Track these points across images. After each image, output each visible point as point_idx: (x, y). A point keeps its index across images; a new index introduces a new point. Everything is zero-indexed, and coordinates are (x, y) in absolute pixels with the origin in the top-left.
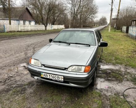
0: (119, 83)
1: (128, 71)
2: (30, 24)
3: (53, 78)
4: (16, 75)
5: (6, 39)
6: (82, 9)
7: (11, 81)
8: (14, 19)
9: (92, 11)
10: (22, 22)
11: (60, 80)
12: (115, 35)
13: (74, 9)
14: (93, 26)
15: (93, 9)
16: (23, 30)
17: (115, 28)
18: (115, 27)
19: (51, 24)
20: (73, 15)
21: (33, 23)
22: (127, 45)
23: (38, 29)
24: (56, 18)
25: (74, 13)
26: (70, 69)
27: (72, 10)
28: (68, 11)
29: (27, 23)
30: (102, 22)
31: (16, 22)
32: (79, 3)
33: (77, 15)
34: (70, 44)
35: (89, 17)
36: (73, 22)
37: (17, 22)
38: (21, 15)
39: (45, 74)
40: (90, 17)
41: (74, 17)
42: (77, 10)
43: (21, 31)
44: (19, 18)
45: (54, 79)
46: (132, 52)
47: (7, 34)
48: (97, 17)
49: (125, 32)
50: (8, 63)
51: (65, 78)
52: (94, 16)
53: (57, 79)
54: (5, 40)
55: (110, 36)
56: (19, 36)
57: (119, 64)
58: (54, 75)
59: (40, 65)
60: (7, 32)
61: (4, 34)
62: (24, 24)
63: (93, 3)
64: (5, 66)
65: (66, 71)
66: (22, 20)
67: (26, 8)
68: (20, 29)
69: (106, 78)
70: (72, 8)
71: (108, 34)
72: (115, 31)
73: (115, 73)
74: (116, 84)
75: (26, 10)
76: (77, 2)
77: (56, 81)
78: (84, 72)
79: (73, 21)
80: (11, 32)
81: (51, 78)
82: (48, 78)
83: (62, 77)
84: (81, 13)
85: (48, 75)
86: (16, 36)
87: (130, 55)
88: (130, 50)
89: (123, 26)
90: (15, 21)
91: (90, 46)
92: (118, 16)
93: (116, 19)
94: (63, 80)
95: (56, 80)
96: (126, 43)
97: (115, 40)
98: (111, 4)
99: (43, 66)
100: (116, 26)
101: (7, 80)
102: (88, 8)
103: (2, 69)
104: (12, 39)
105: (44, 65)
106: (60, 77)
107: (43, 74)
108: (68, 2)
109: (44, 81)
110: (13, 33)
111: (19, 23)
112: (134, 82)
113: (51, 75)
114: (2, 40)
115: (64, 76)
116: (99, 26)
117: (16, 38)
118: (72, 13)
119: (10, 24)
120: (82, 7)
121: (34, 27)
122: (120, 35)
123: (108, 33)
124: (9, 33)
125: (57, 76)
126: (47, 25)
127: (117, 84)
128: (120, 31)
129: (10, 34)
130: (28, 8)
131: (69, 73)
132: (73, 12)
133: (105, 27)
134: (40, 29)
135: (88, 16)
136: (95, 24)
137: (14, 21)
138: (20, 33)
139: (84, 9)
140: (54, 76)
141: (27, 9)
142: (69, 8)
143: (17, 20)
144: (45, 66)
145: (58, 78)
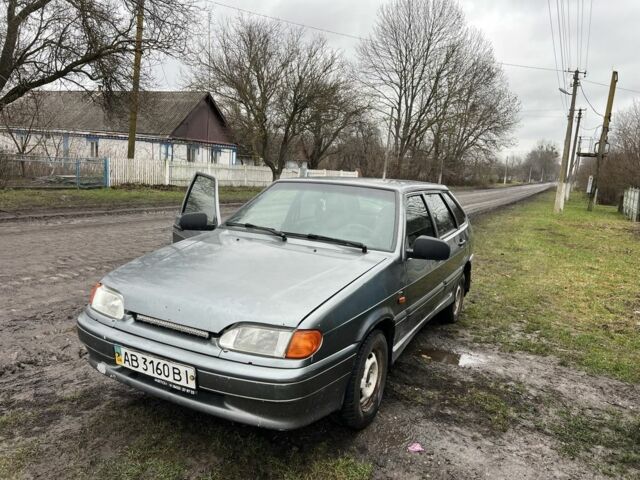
0: (485, 436)
1: (562, 387)
2: (214, 160)
3: (156, 375)
4: (54, 358)
5: (97, 215)
6: (445, 106)
7: (20, 377)
8: (154, 137)
9: (490, 116)
10: (181, 150)
11: (183, 383)
12: (579, 226)
13: (409, 109)
14: (491, 181)
15: (492, 109)
16: (179, 184)
17: (592, 195)
18: (589, 190)
19: (305, 166)
20: (401, 130)
21: (227, 157)
22: (618, 272)
23: (245, 184)
24: (325, 141)
25: (407, 124)
26: (228, 340)
27: (399, 111)
28: (380, 115)
29: (203, 154)
30: (537, 168)
31: (158, 150)
32: (433, 81)
33: (420, 133)
34: (285, 240)
35: (473, 143)
36: (400, 161)
37: (163, 149)
38: (182, 123)
39: (130, 352)
40: (480, 142)
41: (406, 138)
42: (422, 112)
43: (170, 188)
44: (172, 134)
45: (162, 377)
46: (628, 304)
47: (113, 194)
48: (509, 143)
49: (635, 217)
50: (51, 305)
51: (201, 376)
52: (495, 137)
53: (170, 379)
54: (89, 216)
55: (557, 227)
56: (154, 206)
57: (531, 353)
58: (163, 362)
59: (121, 314)
60: (113, 188)
61: (99, 193)
62: (190, 158)
63: (496, 85)
64: (33, 318)
65: (214, 345)
66: (186, 141)
67: (204, 95)
68: (167, 177)
69: (434, 409)
70: (399, 104)
71: (549, 220)
72: (589, 209)
73: (489, 390)
74: (469, 440)
75: (204, 103)
76: (420, 79)
77: (168, 387)
78: (287, 358)
79: (401, 155)
80: (129, 186)
81: (149, 373)
82: (140, 370)
83: (191, 372)
84: (440, 125)
85: (139, 356)
86: (140, 205)
87: (610, 318)
88: (622, 297)
89: (627, 188)
90: (157, 145)
91: (365, 250)
92: (603, 141)
93: (596, 155)
94: (192, 385)
95: (168, 382)
96: (616, 266)
97: (572, 247)
98: (571, 91)
99: (132, 320)
100: (594, 186)
101: (8, 372)
102: (474, 106)
103: (17, 327)
104: (118, 213)
105: (134, 315)
106: (183, 369)
107: (123, 350)
108: (385, 77)
109: (147, 393)
110: (134, 193)
111: (170, 152)
112: (567, 441)
113: (149, 358)
114: (78, 216)
115: (196, 368)
116: (525, 182)
117: (136, 212)
118: (398, 121)
119: (131, 154)
120: (443, 101)
121: (231, 174)
122: (608, 230)
123: (552, 215)
124: (117, 192)
125: (171, 365)
126: (282, 167)
127: (474, 439)
128: (615, 209)
129: (124, 194)
130: (216, 98)
131: (223, 355)
132: (403, 118)
133: (547, 191)
134: (251, 184)
135: (471, 138)
136: (502, 175)
137: (149, 146)
138: (163, 193)
139: (451, 108)
140: (161, 367)
141: (208, 99)
142: (386, 101)
143: (162, 142)
144: (140, 317)
145: (177, 377)
